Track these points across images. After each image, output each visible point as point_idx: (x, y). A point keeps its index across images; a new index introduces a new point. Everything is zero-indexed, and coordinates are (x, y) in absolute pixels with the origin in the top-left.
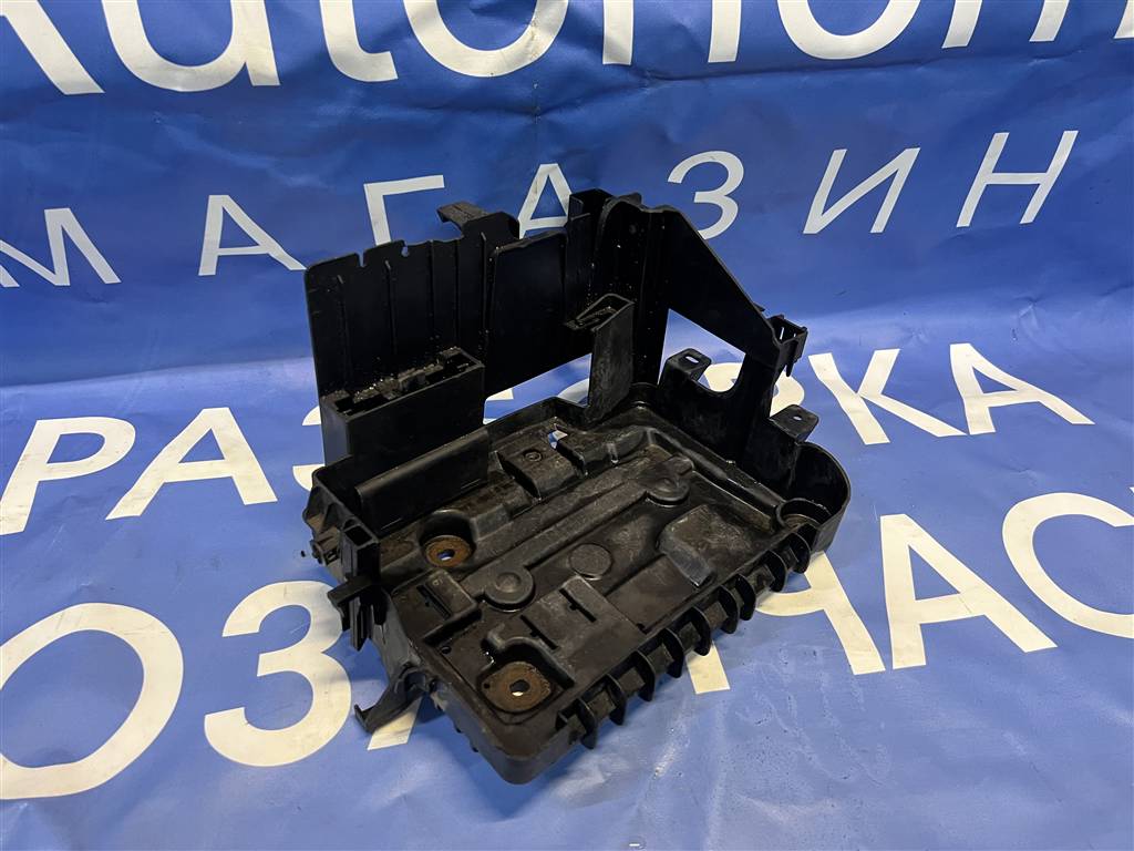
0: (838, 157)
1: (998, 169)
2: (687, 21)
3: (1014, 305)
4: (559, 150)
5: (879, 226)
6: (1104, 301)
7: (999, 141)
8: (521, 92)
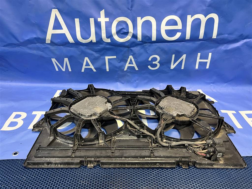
0: (174, 56)
1: (200, 59)
2: (149, 35)
3: (209, 83)
4: (132, 54)
5: (182, 68)
6: (226, 84)
7: (199, 54)
8: (127, 44)
